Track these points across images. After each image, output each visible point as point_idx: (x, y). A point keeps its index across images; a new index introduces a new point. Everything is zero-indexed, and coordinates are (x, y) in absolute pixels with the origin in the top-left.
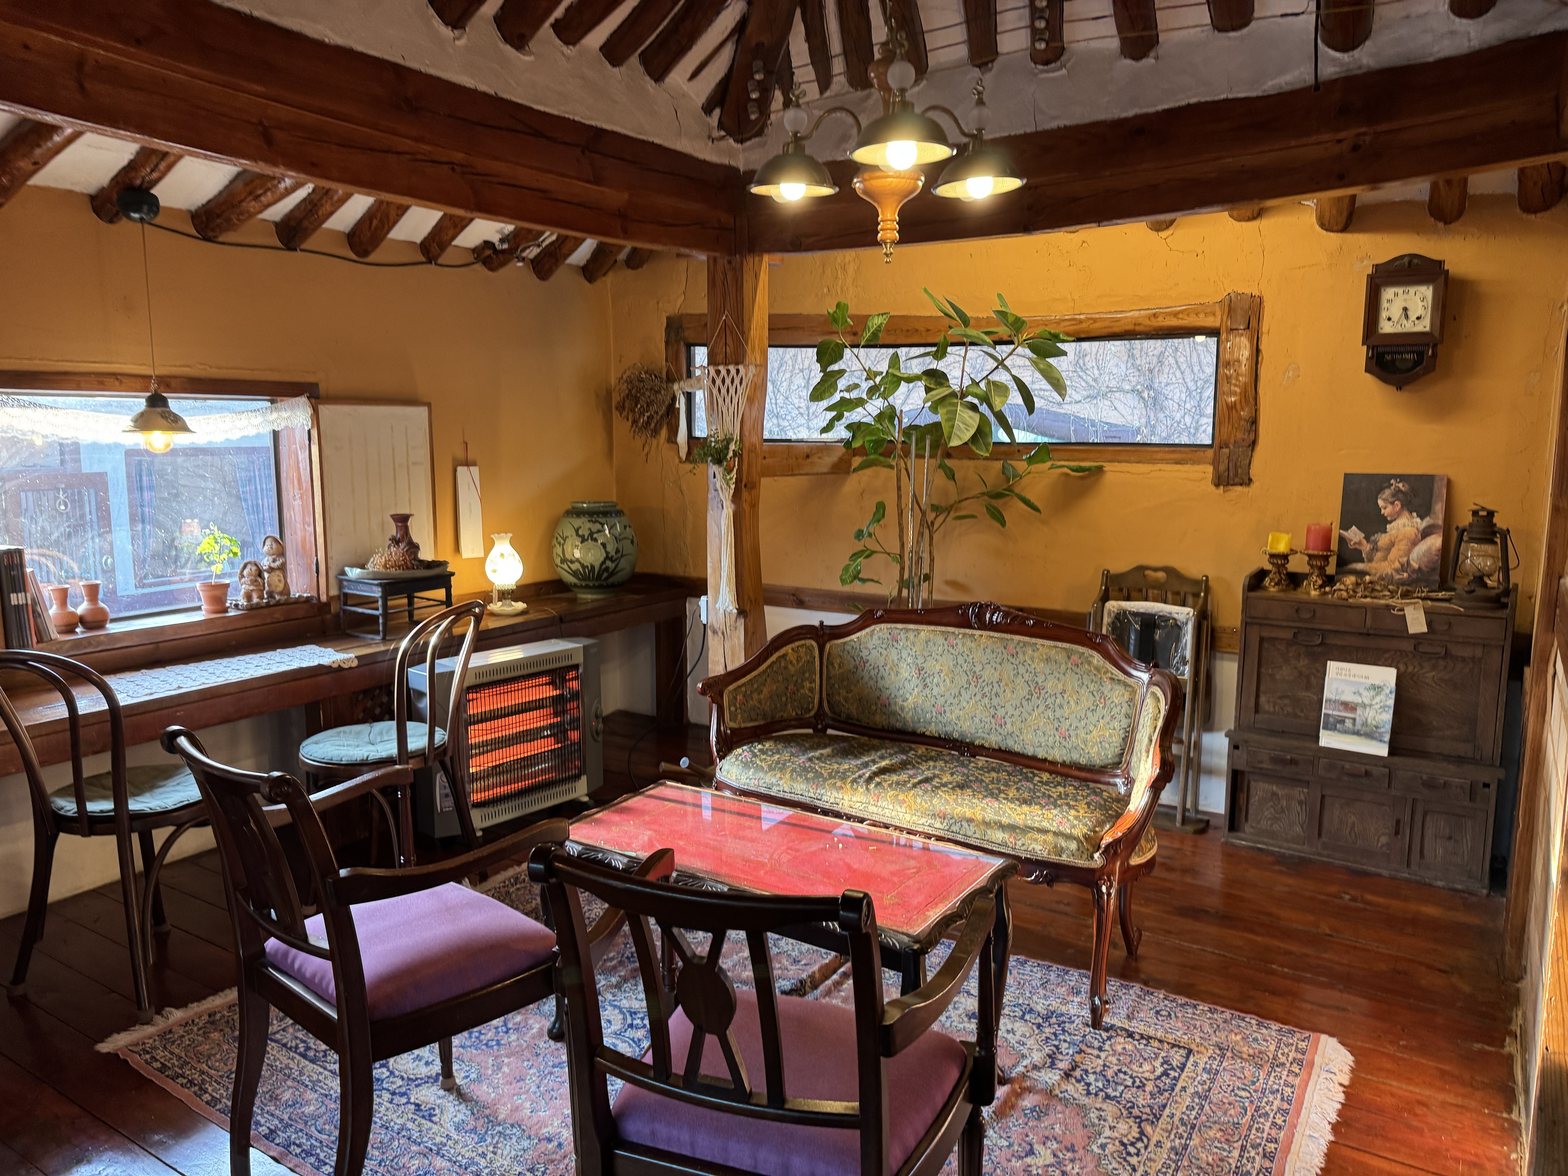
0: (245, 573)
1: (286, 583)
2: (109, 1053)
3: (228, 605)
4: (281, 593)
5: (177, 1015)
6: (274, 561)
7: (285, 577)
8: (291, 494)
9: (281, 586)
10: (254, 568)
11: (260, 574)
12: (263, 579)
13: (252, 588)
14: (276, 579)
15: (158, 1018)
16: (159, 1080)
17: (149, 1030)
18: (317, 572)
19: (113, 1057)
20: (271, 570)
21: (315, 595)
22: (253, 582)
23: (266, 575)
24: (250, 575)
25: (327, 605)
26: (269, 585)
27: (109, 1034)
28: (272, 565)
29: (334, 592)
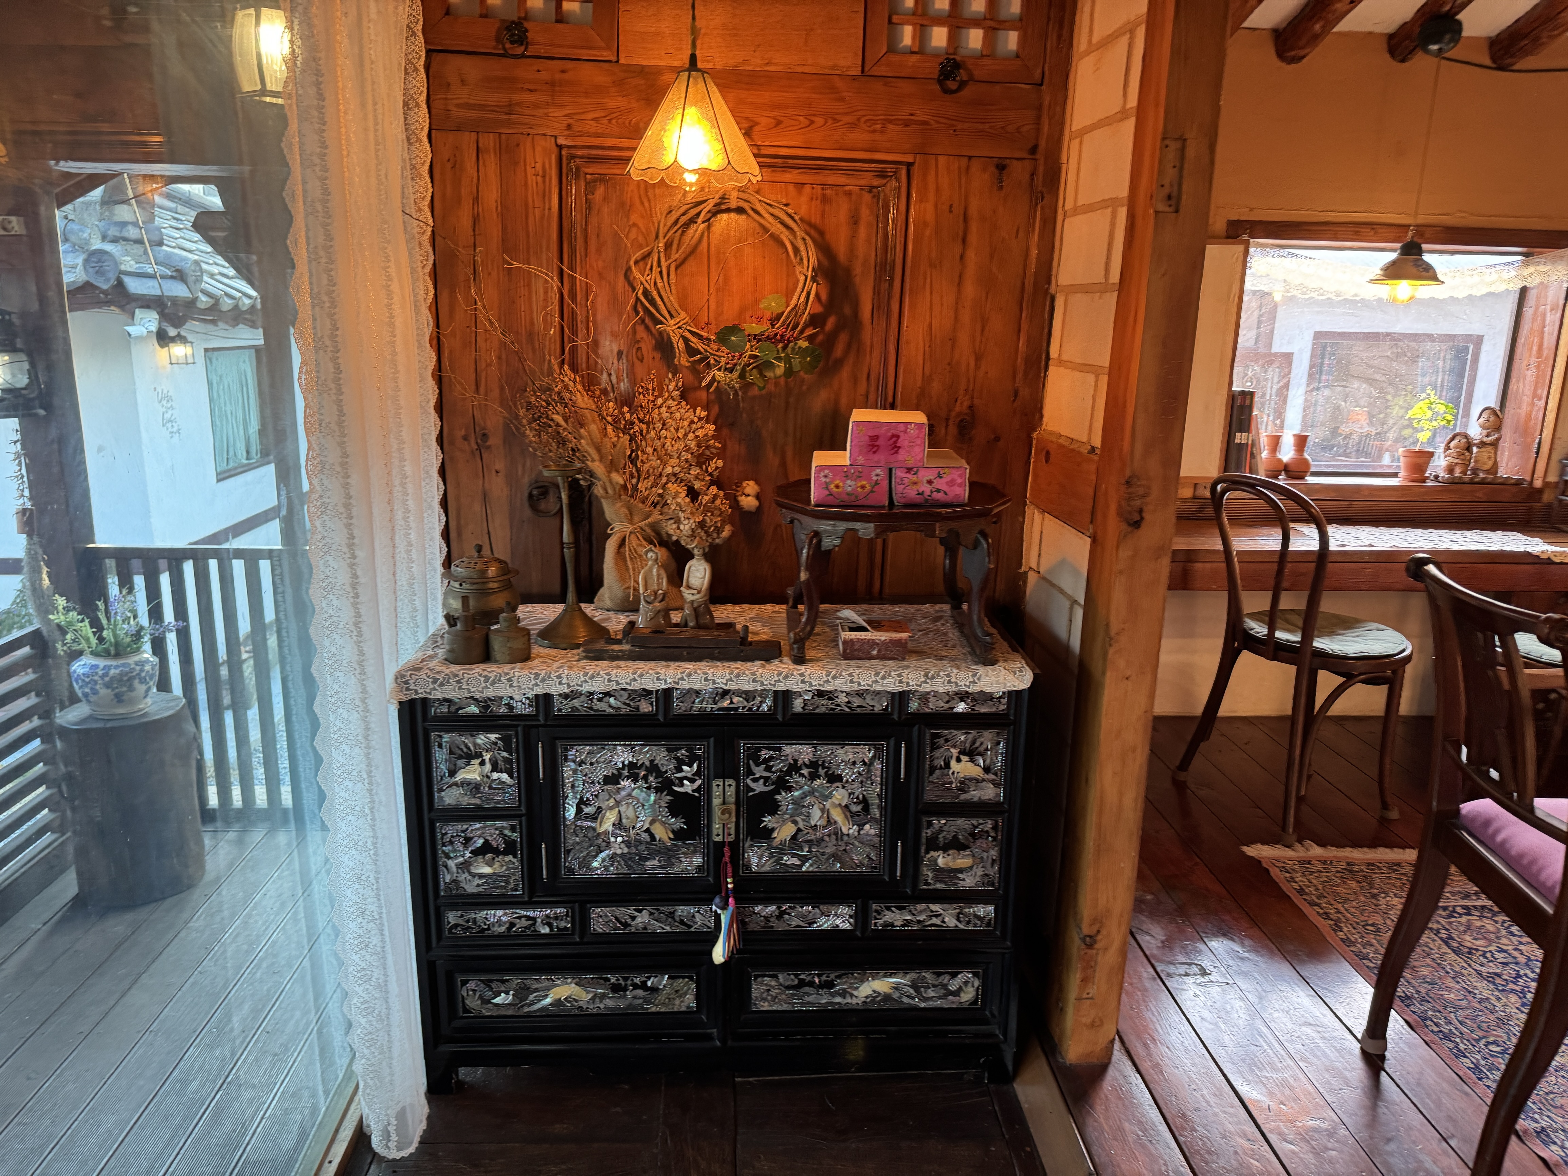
0: (1452, 444)
1: (1495, 463)
2: (1252, 857)
3: (1427, 474)
4: (1488, 471)
5: (1317, 851)
6: (1488, 436)
7: (1495, 454)
8: (1526, 363)
9: (1490, 463)
10: (1464, 440)
11: (1468, 448)
12: (1471, 453)
13: (1457, 461)
14: (1486, 455)
15: (1298, 846)
16: (1297, 900)
17: (1290, 853)
18: (1538, 453)
19: (1256, 863)
20: (1482, 445)
21: (1528, 478)
22: (1460, 455)
23: (1475, 449)
24: (1456, 447)
25: (1540, 491)
26: (1476, 461)
27: (1254, 842)
28: (1485, 439)
29: (1552, 478)
